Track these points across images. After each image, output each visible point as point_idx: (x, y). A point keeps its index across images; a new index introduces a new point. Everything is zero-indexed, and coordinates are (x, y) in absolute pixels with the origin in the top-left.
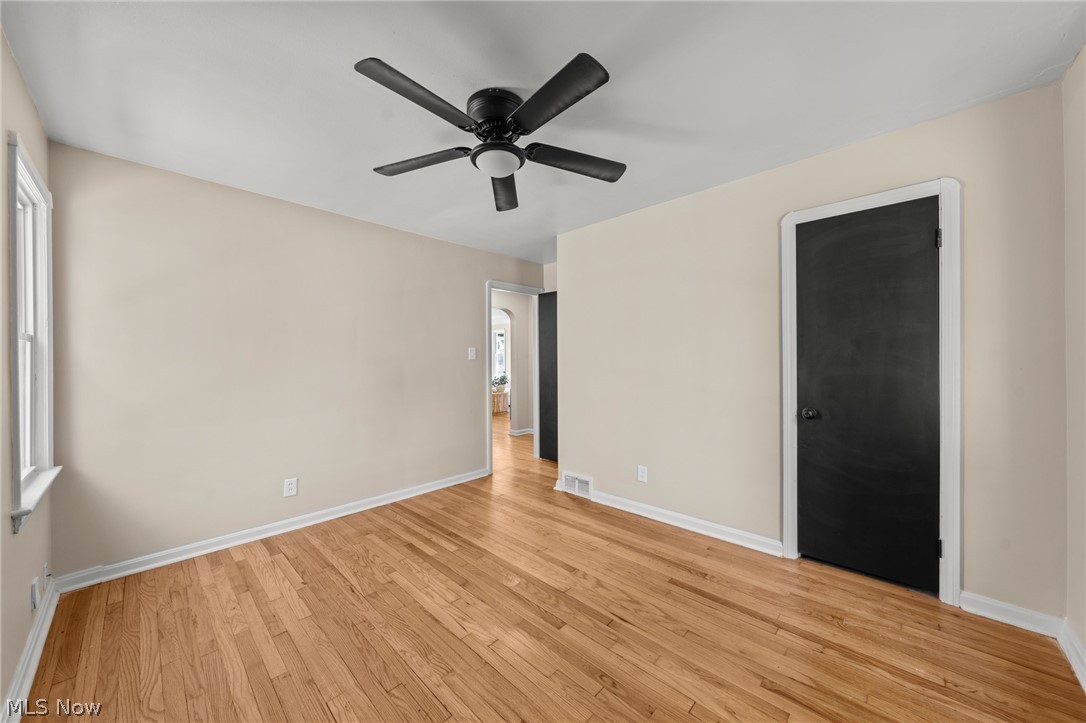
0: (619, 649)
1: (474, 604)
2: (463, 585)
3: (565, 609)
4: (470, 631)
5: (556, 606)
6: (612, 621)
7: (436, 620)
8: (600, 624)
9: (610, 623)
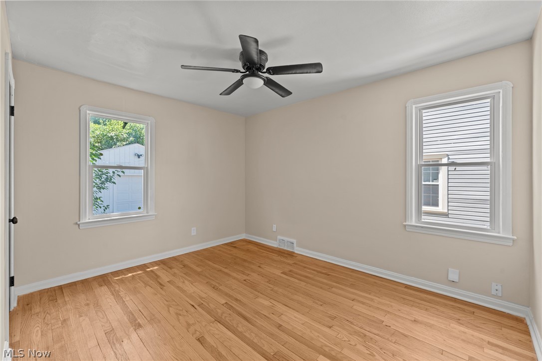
0: (204, 295)
1: (269, 314)
2: (280, 326)
3: (218, 310)
4: (268, 302)
5: (223, 313)
6: (199, 306)
7: (286, 306)
8: (206, 305)
9: (200, 305)
